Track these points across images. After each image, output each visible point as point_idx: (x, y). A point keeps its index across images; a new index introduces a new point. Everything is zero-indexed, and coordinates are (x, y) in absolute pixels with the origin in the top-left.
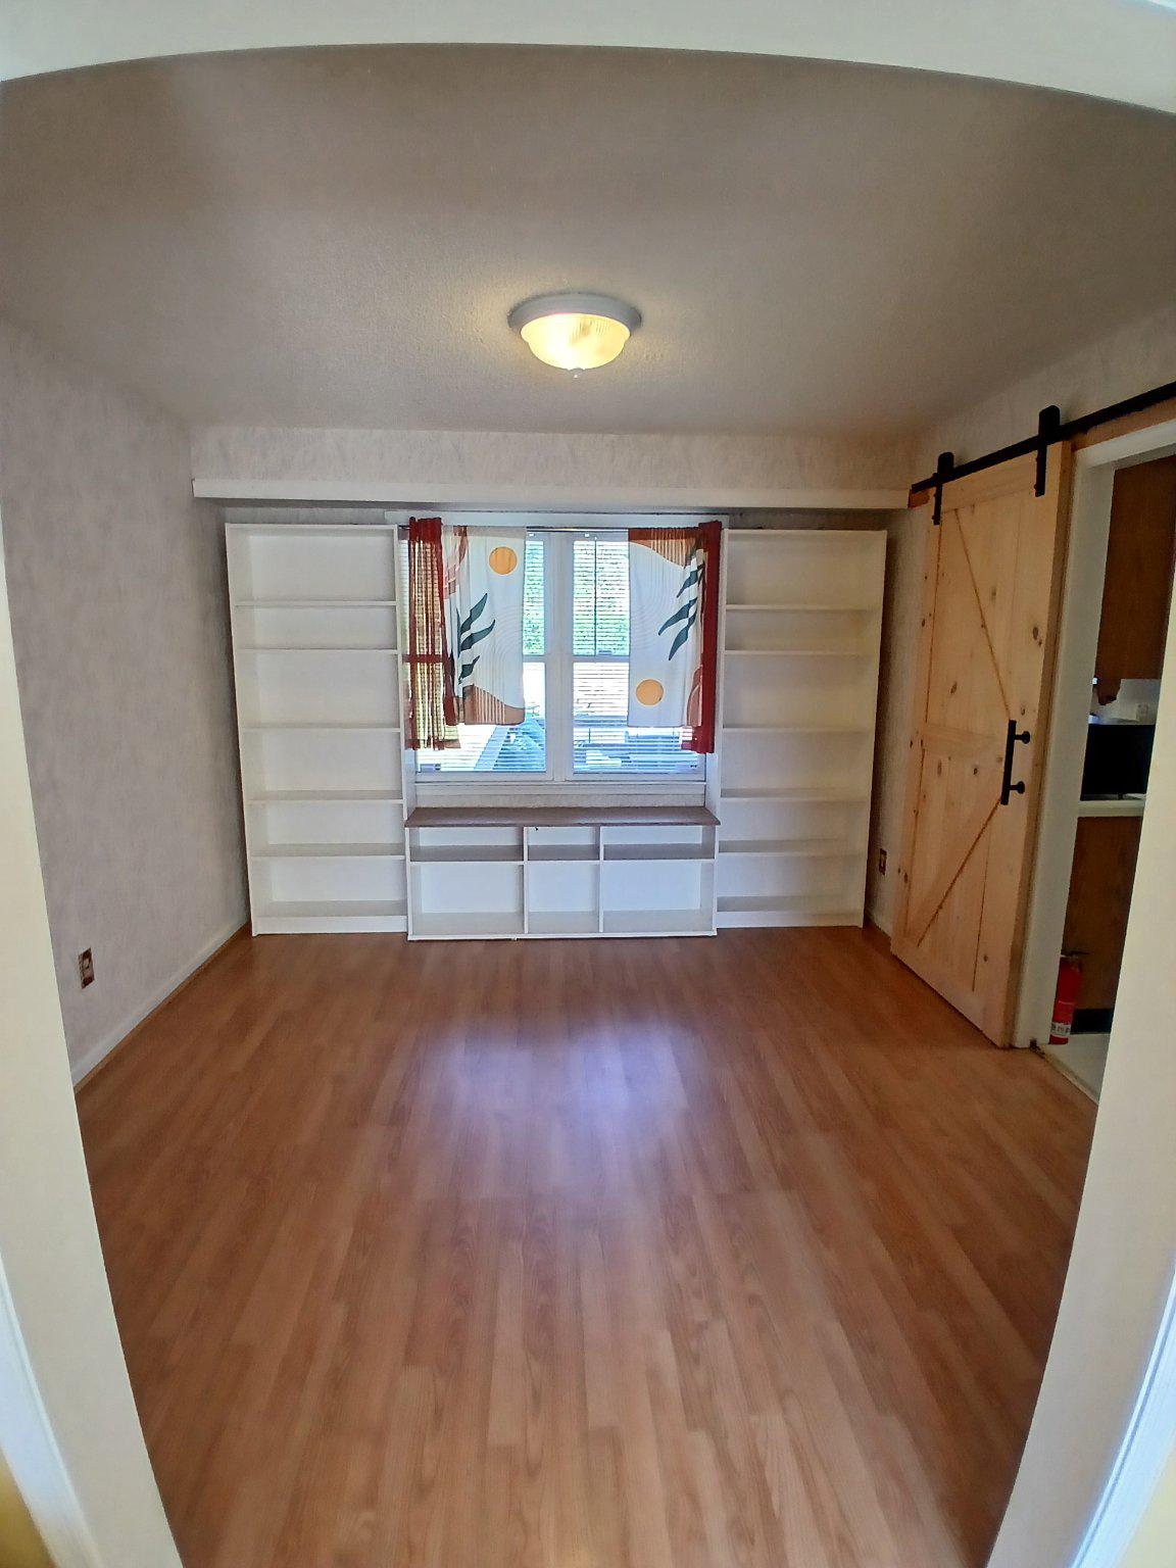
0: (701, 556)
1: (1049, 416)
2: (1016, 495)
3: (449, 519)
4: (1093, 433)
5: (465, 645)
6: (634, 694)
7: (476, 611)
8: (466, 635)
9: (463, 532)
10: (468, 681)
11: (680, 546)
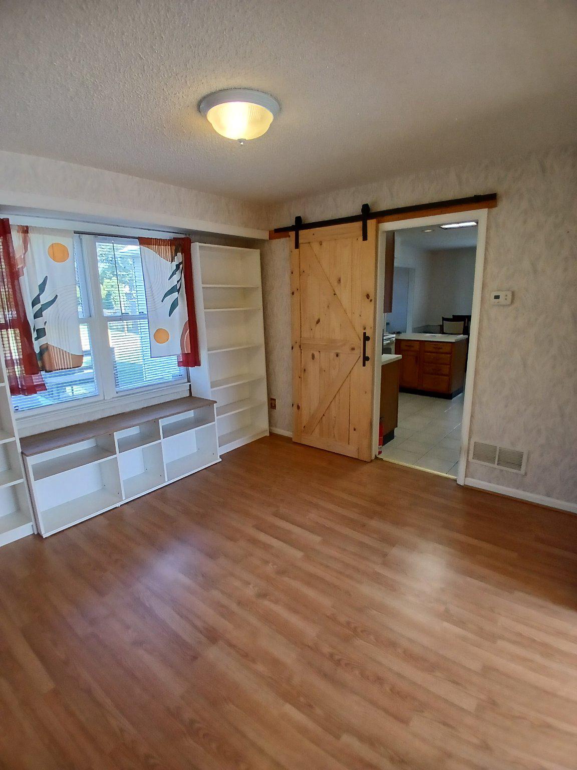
0: (179, 258)
1: (366, 208)
2: (349, 239)
3: (15, 221)
4: (385, 218)
5: (37, 315)
6: (152, 337)
7: (42, 288)
8: (38, 307)
9: (25, 230)
10: (43, 341)
11: (167, 250)
